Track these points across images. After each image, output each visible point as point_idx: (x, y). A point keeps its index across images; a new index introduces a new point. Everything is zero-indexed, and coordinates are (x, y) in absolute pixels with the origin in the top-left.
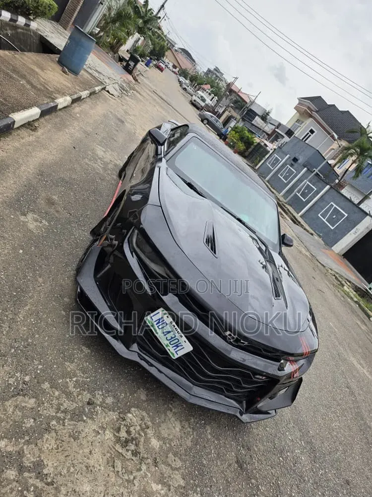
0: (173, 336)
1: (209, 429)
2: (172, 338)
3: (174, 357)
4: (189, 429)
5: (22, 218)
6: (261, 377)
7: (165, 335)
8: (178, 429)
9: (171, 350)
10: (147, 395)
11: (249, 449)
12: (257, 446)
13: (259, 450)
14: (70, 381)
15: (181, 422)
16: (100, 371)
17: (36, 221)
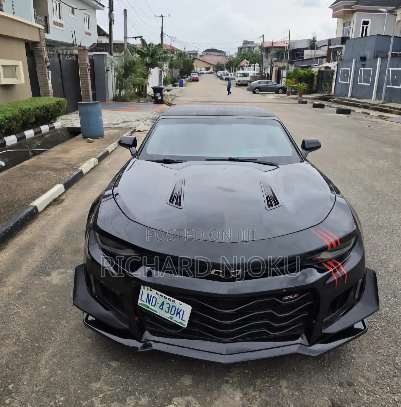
0: (168, 306)
1: (284, 383)
2: (169, 308)
3: (184, 325)
4: (254, 393)
5: (47, 279)
6: (291, 297)
7: (162, 309)
8: (238, 399)
9: (176, 320)
10: (193, 379)
11: (350, 384)
12: (363, 377)
13: (368, 380)
14: (96, 399)
15: (242, 389)
16: (132, 377)
17: (61, 273)
